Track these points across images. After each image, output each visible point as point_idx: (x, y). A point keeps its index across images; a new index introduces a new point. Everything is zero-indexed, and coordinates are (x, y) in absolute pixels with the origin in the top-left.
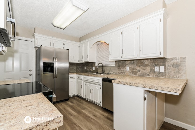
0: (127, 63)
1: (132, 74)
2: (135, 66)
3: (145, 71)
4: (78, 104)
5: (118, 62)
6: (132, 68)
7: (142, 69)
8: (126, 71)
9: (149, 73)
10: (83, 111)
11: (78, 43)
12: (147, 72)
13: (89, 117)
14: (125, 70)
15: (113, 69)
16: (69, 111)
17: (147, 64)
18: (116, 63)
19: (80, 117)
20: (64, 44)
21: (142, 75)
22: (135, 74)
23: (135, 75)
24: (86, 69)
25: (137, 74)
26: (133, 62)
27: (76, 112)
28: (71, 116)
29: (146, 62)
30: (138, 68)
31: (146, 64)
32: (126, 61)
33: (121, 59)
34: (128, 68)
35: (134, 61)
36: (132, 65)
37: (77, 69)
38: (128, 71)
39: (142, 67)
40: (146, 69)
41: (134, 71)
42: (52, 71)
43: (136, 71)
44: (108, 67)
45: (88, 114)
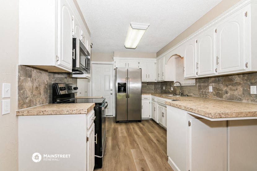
0: (210, 81)
1: (216, 97)
2: (221, 86)
3: (236, 93)
4: (148, 127)
5: (199, 80)
6: (216, 88)
7: (231, 90)
8: (209, 92)
9: (241, 96)
10: (150, 134)
11: (155, 59)
12: (239, 95)
13: (152, 140)
14: (207, 91)
15: (193, 90)
16: (136, 131)
17: (238, 81)
18: (196, 82)
19: (143, 138)
20: (139, 63)
21: (231, 99)
22: (221, 97)
23: (220, 99)
24: (165, 90)
25: (224, 97)
26: (218, 80)
27: (142, 133)
28: (136, 135)
29: (237, 79)
30: (225, 89)
31: (236, 82)
32: (208, 78)
33: (195, 76)
34: (211, 89)
35: (220, 78)
36: (217, 84)
37: (155, 89)
38: (212, 92)
39: (231, 86)
40: (236, 90)
41: (220, 93)
42: (125, 91)
43: (222, 93)
44: (188, 87)
45: (152, 138)
